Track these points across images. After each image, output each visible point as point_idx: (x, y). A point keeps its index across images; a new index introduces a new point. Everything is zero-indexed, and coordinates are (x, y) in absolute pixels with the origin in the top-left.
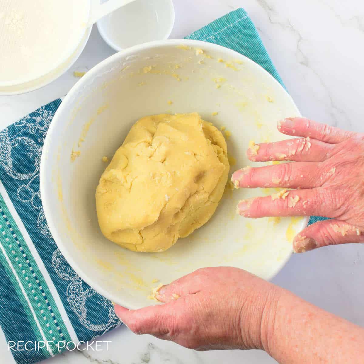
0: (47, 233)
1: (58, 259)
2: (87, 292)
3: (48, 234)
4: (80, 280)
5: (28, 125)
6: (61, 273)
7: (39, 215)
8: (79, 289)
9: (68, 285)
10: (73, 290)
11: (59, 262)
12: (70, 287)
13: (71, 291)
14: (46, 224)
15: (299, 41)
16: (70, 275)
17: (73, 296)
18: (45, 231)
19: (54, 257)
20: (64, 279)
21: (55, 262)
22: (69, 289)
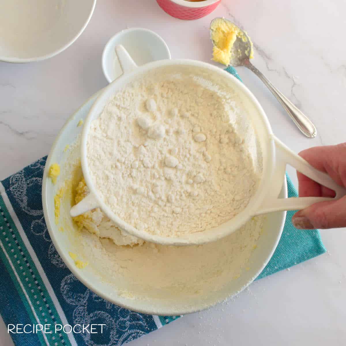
0: (57, 262)
1: (66, 286)
2: (91, 315)
3: (57, 264)
4: (85, 305)
5: (42, 167)
6: (68, 298)
7: (50, 247)
8: (84, 313)
9: (74, 309)
10: (79, 314)
11: (67, 288)
12: (76, 311)
13: (77, 314)
14: (56, 255)
15: (293, 86)
16: (76, 301)
17: (79, 319)
18: (55, 261)
19: (62, 284)
20: (71, 304)
21: (63, 289)
22: (75, 313)
